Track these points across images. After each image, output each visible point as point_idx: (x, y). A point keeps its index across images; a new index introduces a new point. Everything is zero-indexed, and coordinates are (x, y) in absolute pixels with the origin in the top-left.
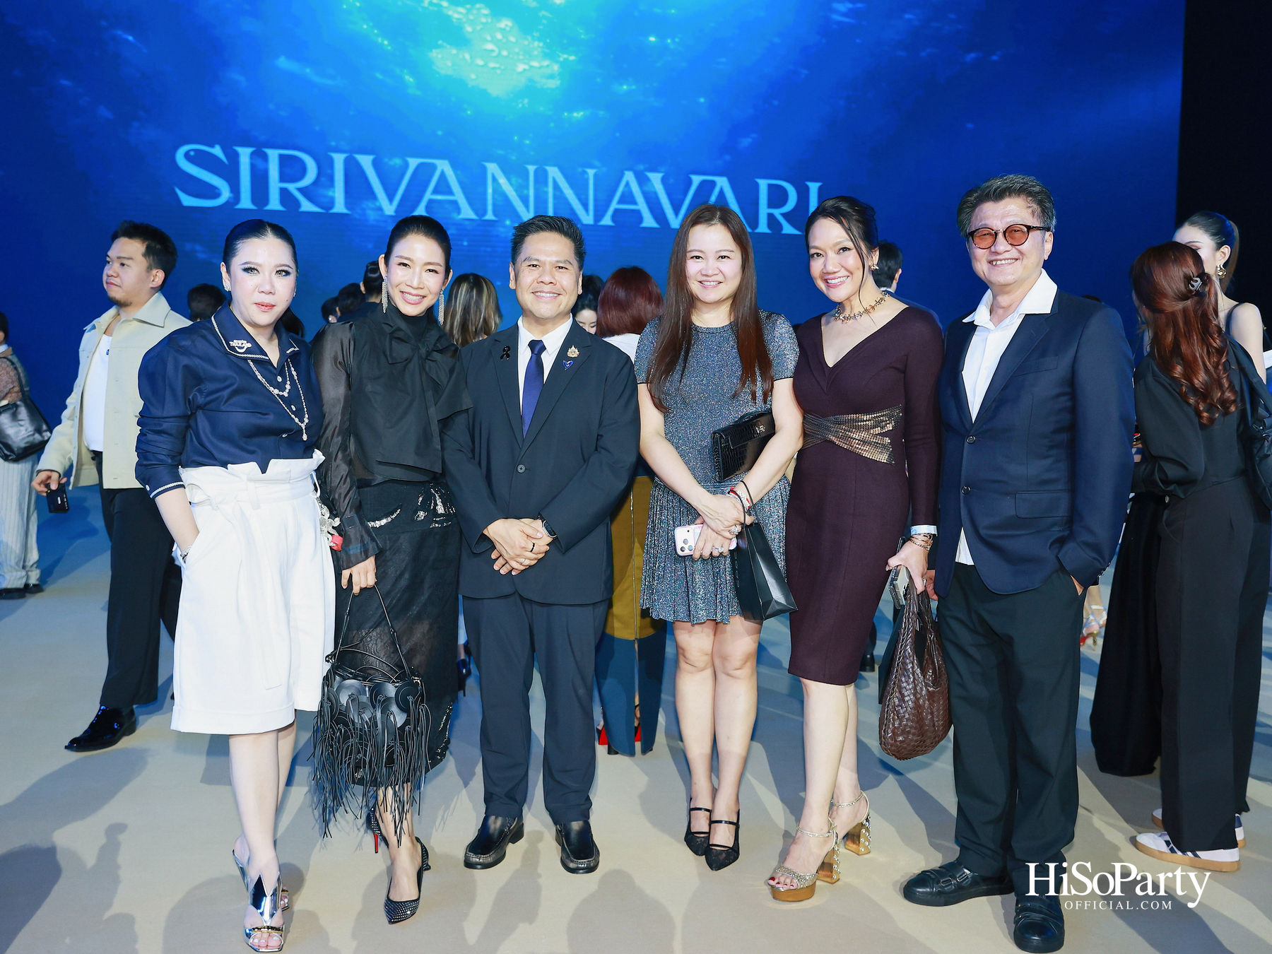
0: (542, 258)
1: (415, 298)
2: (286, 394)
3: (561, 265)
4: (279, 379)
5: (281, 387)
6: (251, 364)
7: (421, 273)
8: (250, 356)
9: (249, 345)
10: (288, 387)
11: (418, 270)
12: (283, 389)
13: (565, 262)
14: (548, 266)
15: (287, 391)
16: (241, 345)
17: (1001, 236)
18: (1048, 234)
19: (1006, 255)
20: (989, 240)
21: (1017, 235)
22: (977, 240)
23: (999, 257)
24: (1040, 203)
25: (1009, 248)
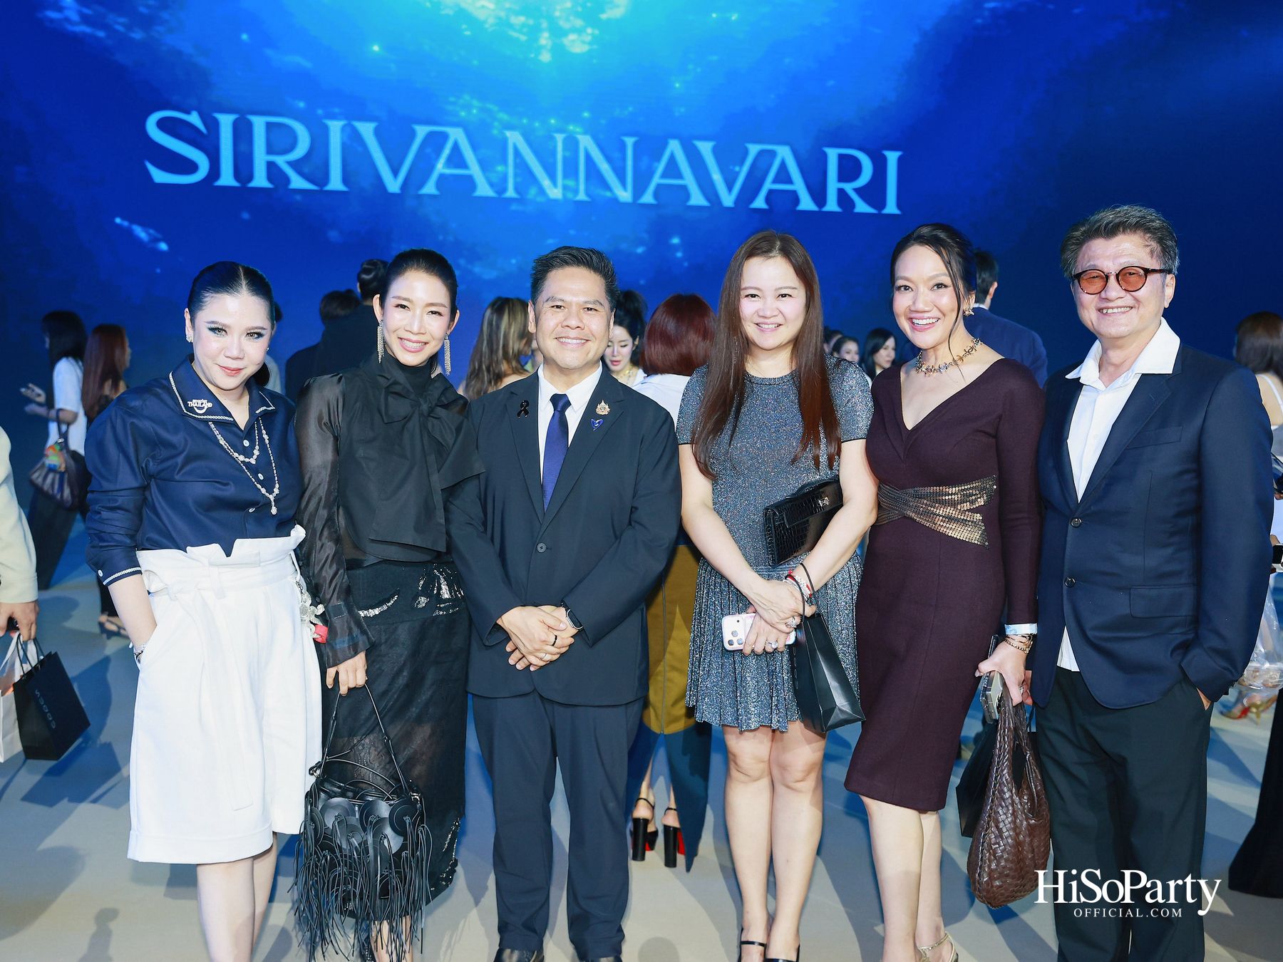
0: (568, 298)
1: (415, 345)
2: (253, 461)
3: (590, 306)
4: (246, 443)
5: (247, 452)
6: (213, 426)
7: (422, 316)
8: (211, 417)
9: (210, 405)
10: (256, 452)
11: (418, 312)
12: (250, 455)
13: (594, 302)
14: (574, 308)
15: (255, 457)
16: (200, 405)
17: (1112, 279)
18: (1169, 277)
19: (1119, 303)
20: (1098, 284)
21: (1133, 278)
22: (1084, 283)
23: (1110, 305)
24: (1161, 241)
25: (1123, 293)
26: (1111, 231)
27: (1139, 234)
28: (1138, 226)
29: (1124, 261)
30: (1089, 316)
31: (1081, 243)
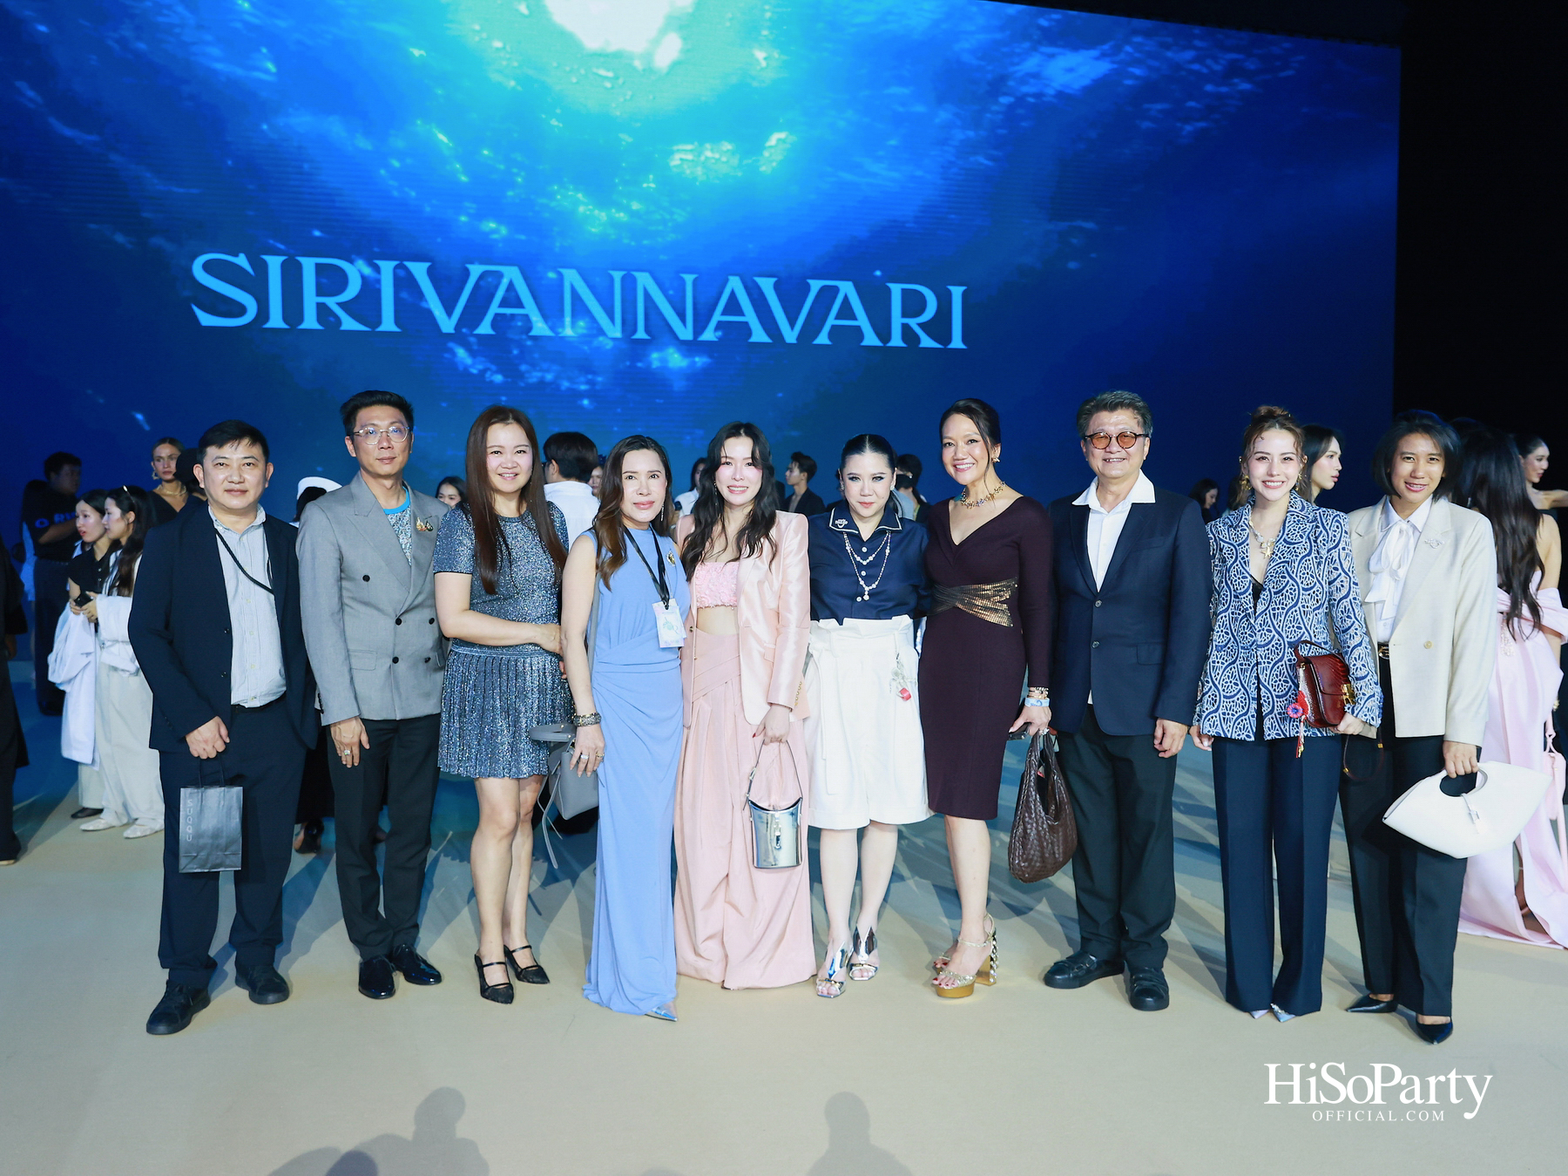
17: (1114, 440)
18: (1147, 439)
19: (1117, 455)
20: (1103, 443)
21: (1126, 440)
22: (1095, 441)
23: (1112, 456)
24: (1143, 416)
25: (1120, 449)
26: (1113, 407)
27: (1131, 409)
28: (1132, 405)
29: (1121, 428)
30: (1097, 463)
31: (1090, 413)
